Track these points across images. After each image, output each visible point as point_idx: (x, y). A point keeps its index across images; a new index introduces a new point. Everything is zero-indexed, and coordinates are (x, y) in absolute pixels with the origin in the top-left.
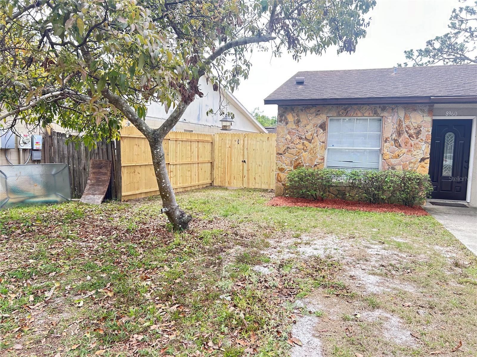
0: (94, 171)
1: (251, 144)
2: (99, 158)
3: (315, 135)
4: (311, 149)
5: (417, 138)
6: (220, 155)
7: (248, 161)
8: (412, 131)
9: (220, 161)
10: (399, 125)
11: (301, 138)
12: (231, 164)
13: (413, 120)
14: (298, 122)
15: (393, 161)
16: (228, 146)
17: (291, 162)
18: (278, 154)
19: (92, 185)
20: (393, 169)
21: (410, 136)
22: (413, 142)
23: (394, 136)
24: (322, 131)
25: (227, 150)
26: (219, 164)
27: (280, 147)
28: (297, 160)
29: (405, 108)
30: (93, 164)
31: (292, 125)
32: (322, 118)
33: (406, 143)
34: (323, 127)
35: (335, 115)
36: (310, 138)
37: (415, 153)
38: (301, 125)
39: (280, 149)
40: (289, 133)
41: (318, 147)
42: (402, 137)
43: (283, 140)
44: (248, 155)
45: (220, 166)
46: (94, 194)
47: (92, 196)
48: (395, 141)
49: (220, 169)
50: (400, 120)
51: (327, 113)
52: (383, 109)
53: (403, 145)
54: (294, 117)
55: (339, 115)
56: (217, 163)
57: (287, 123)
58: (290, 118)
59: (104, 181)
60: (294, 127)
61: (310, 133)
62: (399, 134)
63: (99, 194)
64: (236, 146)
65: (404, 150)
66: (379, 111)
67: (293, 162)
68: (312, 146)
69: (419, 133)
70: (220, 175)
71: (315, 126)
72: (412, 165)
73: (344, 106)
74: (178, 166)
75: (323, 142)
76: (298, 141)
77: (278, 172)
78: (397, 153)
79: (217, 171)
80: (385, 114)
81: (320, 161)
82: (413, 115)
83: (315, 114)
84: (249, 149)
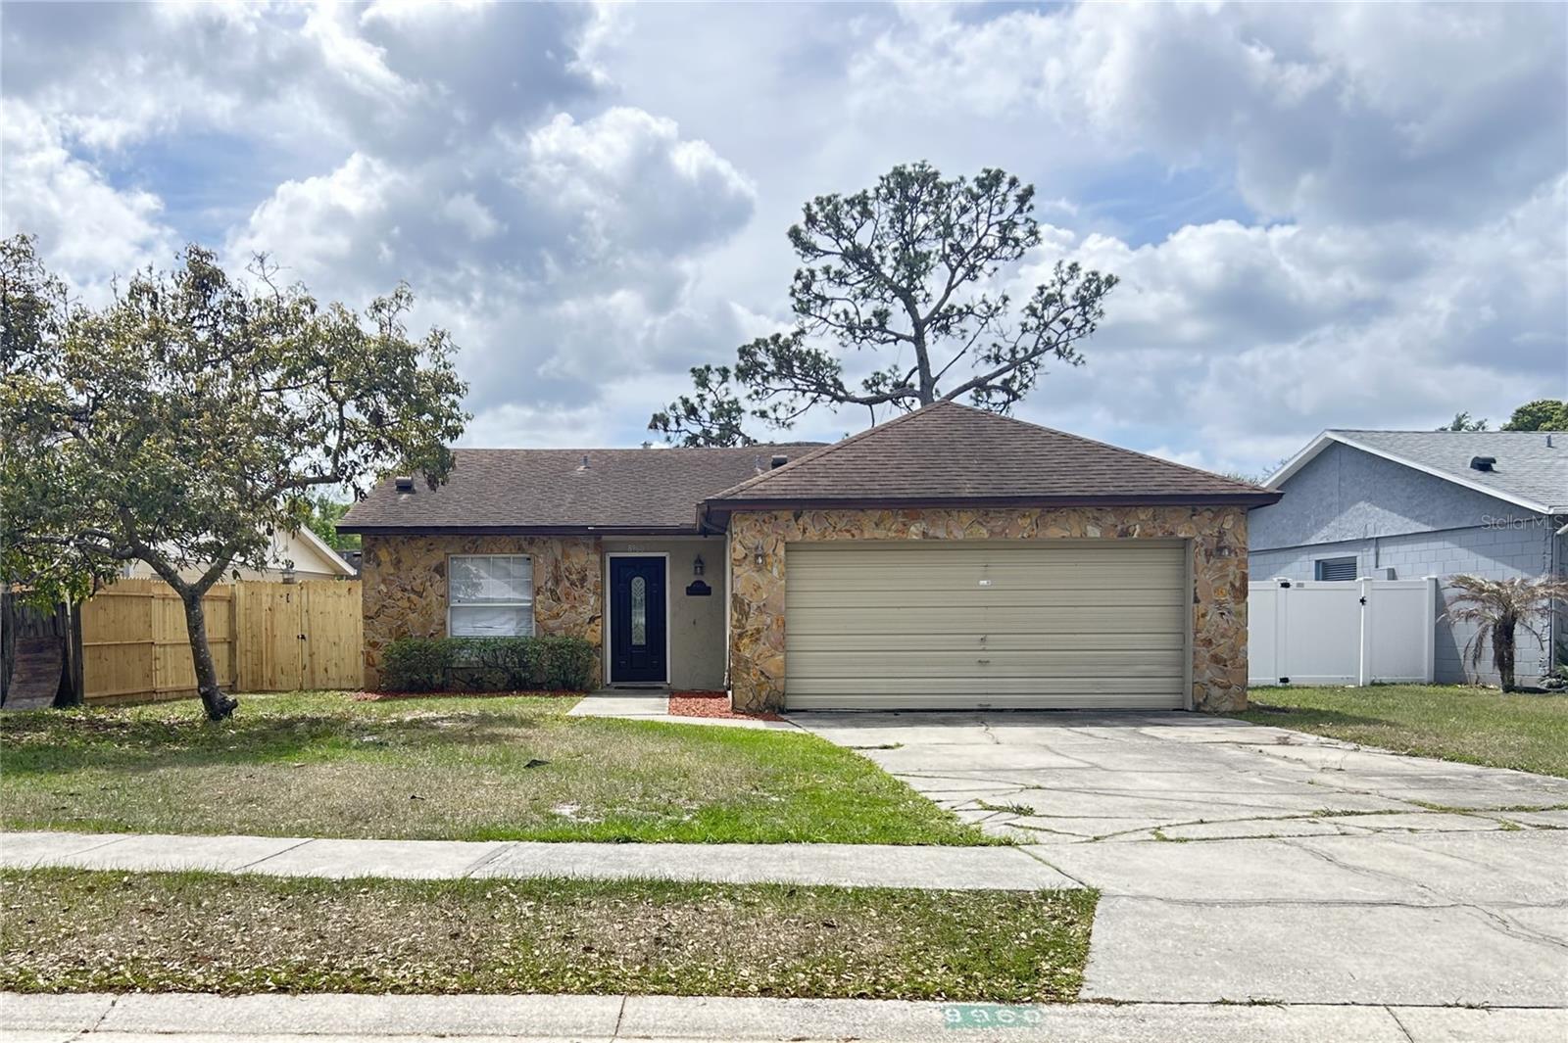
0: (25, 656)
1: (314, 602)
2: (37, 633)
3: (428, 584)
4: (423, 608)
5: (582, 587)
6: (248, 626)
7: (310, 635)
8: (574, 577)
9: (249, 639)
10: (556, 567)
11: (404, 590)
12: (273, 643)
13: (575, 560)
14: (397, 563)
15: (551, 623)
16: (266, 606)
17: (390, 630)
18: (366, 617)
19: (25, 682)
20: (552, 635)
21: (573, 584)
22: (577, 592)
23: (550, 584)
24: (438, 577)
25: (264, 614)
26: (249, 644)
27: (370, 605)
28: (399, 627)
29: (562, 541)
30: (23, 644)
31: (387, 568)
32: (437, 557)
33: (567, 595)
34: (440, 570)
35: (458, 550)
36: (419, 589)
37: (581, 610)
38: (404, 566)
39: (369, 609)
40: (384, 581)
41: (435, 604)
42: (561, 585)
43: (373, 593)
44: (309, 625)
45: (249, 648)
46: (32, 698)
47: (28, 701)
48: (552, 591)
49: (249, 654)
50: (556, 560)
51: (445, 548)
52: (531, 543)
53: (563, 599)
54: (390, 554)
55: (465, 552)
56: (243, 643)
57: (379, 565)
58: (384, 555)
59: (51, 672)
60: (392, 571)
61: (419, 581)
62: (557, 581)
63: (44, 696)
64: (284, 607)
65: (566, 606)
66: (525, 544)
67: (393, 631)
68: (424, 603)
69: (583, 579)
70: (249, 666)
71: (427, 568)
72: (577, 628)
73: (470, 538)
74: (168, 649)
75: (442, 596)
76: (400, 594)
77: (369, 649)
78: (555, 611)
79: (244, 660)
80: (535, 550)
81: (438, 628)
82: (572, 551)
83: (424, 550)
84: (311, 611)
